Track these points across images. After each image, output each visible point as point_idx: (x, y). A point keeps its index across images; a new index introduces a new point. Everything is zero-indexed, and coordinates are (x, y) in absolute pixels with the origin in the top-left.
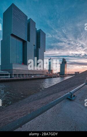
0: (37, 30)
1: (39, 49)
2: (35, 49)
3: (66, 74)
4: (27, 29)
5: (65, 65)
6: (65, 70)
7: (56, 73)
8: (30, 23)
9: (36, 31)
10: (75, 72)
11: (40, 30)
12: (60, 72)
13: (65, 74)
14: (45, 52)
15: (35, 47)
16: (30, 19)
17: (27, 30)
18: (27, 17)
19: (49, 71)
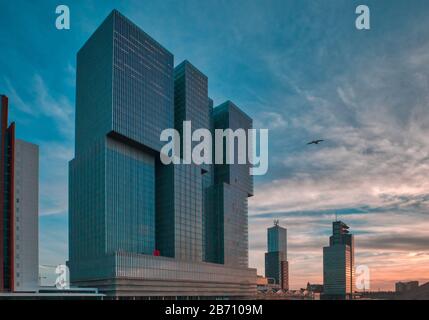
0: (215, 105)
1: (225, 184)
2: (208, 186)
3: (350, 295)
4: (173, 107)
5: (348, 253)
6: (348, 275)
7: (302, 290)
8: (183, 83)
9: (212, 111)
10: (399, 285)
11: (228, 104)
12: (322, 283)
13: (348, 291)
14: (250, 195)
15: (209, 180)
16: (185, 64)
17: (172, 113)
18: (170, 57)
19: (270, 282)
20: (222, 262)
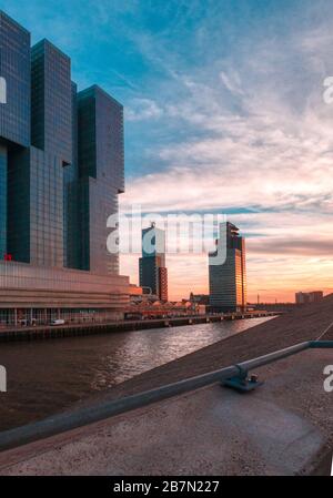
0: (78, 91)
1: (90, 178)
2: (71, 180)
3: (242, 307)
4: (29, 92)
5: (238, 258)
6: (238, 283)
7: (184, 301)
8: (42, 64)
9: (75, 95)
10: (298, 295)
11: (94, 89)
12: (207, 293)
13: (239, 302)
14: (120, 192)
15: (72, 174)
16: (44, 43)
17: (28, 97)
18: (26, 35)
19: (146, 292)
20: (88, 269)
